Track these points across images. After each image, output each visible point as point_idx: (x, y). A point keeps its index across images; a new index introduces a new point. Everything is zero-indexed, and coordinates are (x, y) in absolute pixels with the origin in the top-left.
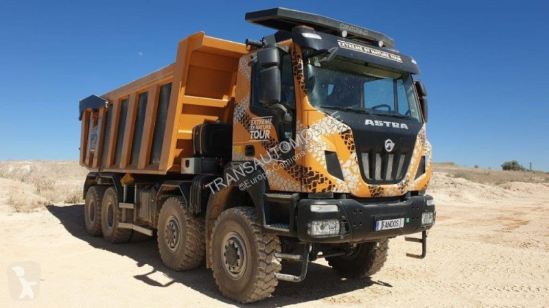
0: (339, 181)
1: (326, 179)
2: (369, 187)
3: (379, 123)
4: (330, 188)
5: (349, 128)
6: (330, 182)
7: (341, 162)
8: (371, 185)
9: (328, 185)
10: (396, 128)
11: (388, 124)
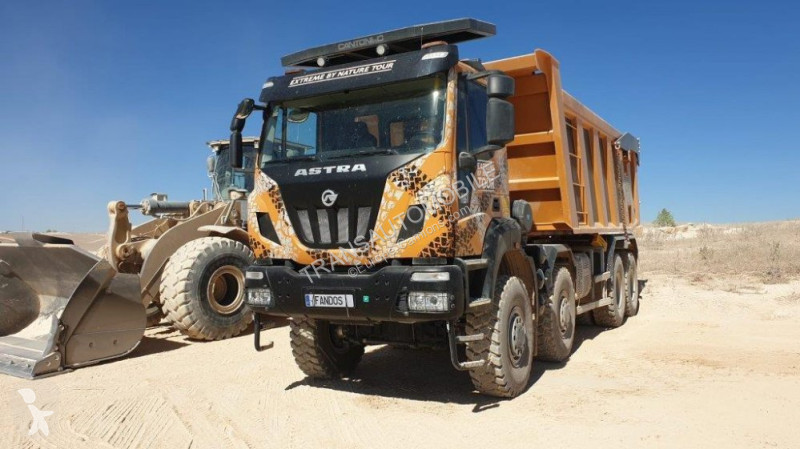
0: (274, 244)
1: (259, 244)
2: (308, 252)
3: (316, 171)
4: (265, 254)
5: (275, 183)
6: (263, 247)
7: (274, 223)
8: (312, 250)
9: (261, 251)
10: (343, 173)
11: (329, 170)
